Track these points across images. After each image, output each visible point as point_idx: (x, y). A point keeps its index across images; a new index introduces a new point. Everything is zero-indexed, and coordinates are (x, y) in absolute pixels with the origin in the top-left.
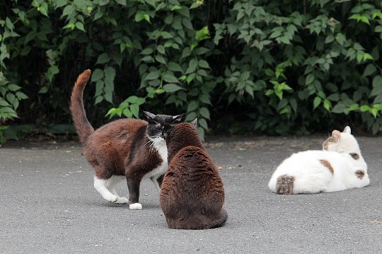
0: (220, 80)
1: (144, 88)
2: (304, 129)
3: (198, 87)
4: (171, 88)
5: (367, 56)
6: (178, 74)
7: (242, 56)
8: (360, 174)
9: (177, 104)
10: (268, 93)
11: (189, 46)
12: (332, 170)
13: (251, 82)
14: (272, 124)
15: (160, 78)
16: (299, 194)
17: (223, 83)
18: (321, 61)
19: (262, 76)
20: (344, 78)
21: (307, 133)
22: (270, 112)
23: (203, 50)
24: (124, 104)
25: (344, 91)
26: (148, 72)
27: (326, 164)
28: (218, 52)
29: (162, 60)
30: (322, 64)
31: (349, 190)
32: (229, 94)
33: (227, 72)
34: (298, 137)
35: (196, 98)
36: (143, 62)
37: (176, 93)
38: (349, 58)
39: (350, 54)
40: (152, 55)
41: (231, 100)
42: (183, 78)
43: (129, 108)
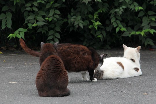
0: (65, 20)
1: (27, 24)
2: (108, 46)
3: (54, 23)
4: (40, 24)
5: (140, 8)
6: (44, 17)
7: (77, 8)
8: (137, 69)
9: (43, 33)
10: (90, 27)
11: (50, 3)
12: (123, 67)
13: (81, 21)
14: (91, 43)
15: (35, 19)
16: (106, 79)
17: (67, 22)
18: (117, 10)
19: (87, 18)
20: (129, 19)
21: (110, 48)
22: (91, 37)
23: (57, 5)
24: (17, 32)
25: (129, 26)
26: (29, 15)
27: (120, 64)
28: (64, 6)
29: (36, 9)
30: (118, 12)
31: (131, 78)
32: (70, 27)
33: (69, 16)
34: (105, 50)
35: (53, 29)
36: (26, 10)
37: (43, 26)
38: (131, 9)
39: (132, 7)
40: (31, 7)
41: (71, 30)
42: (47, 19)
43: (19, 34)
